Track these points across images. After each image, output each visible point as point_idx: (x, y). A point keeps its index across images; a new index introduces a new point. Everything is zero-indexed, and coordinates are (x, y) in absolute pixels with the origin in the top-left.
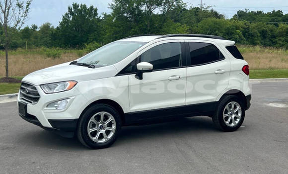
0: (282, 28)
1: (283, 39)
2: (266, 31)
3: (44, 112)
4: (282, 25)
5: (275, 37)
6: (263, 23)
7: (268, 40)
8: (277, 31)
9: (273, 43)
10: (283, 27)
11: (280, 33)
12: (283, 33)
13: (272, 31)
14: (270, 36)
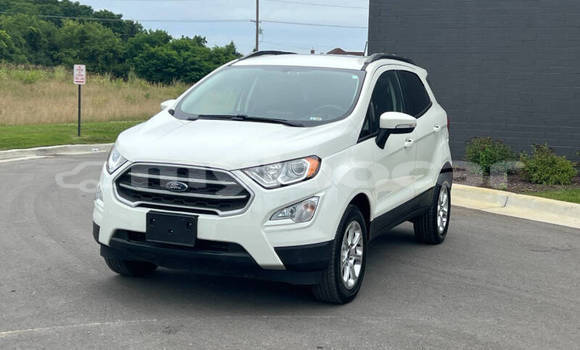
0: (71, 30)
1: (74, 53)
2: (38, 34)
3: (266, 232)
4: (71, 23)
5: (56, 48)
6: (31, 15)
7: (43, 54)
8: (60, 35)
9: (54, 61)
10: (75, 27)
11: (67, 39)
12: (74, 41)
13: (49, 34)
14: (46, 45)
